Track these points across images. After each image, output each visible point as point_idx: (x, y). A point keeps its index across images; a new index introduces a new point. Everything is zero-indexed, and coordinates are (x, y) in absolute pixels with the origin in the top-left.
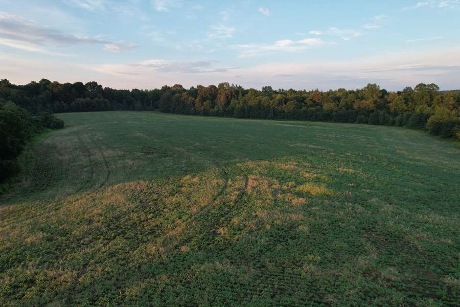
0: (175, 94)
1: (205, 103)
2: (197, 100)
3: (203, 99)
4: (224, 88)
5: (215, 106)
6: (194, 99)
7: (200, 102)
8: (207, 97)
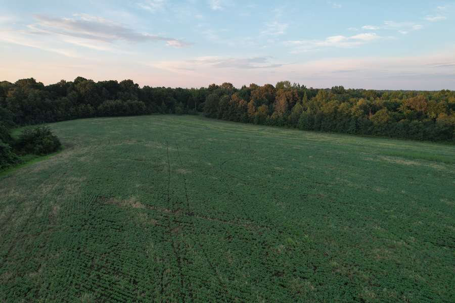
0: (223, 94)
1: (260, 108)
2: (250, 103)
3: (258, 103)
4: (283, 88)
5: (273, 112)
6: (246, 102)
7: (254, 107)
8: (263, 99)
